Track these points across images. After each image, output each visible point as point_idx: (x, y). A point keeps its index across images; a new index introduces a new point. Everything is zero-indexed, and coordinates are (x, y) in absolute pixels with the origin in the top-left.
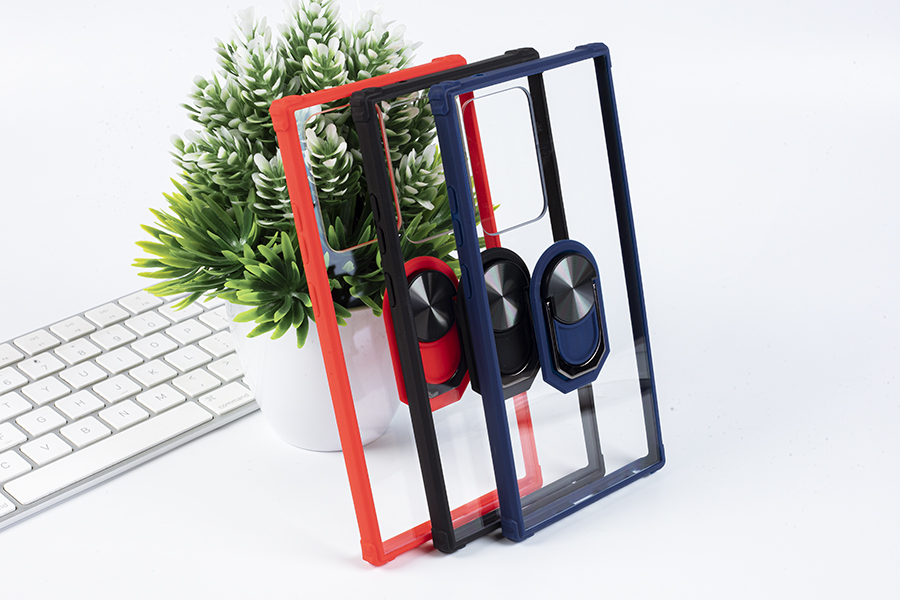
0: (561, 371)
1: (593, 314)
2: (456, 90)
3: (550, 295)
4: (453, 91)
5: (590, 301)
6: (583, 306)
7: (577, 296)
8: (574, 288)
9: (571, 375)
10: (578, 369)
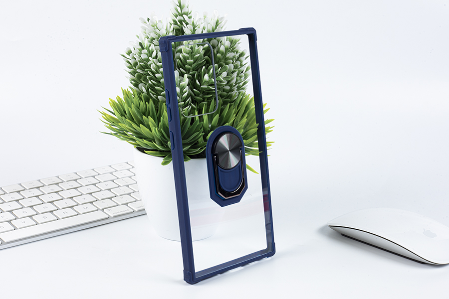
0: (220, 194)
1: (239, 167)
2: (173, 39)
3: (216, 153)
4: (171, 40)
5: (238, 159)
6: (234, 161)
7: (231, 154)
8: (230, 151)
9: (226, 197)
10: (229, 194)
